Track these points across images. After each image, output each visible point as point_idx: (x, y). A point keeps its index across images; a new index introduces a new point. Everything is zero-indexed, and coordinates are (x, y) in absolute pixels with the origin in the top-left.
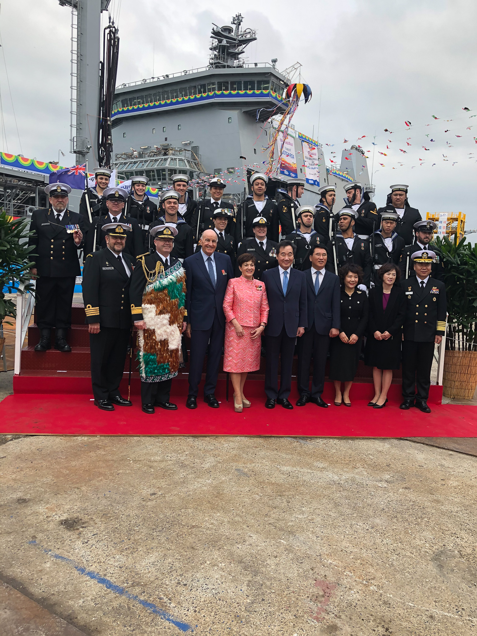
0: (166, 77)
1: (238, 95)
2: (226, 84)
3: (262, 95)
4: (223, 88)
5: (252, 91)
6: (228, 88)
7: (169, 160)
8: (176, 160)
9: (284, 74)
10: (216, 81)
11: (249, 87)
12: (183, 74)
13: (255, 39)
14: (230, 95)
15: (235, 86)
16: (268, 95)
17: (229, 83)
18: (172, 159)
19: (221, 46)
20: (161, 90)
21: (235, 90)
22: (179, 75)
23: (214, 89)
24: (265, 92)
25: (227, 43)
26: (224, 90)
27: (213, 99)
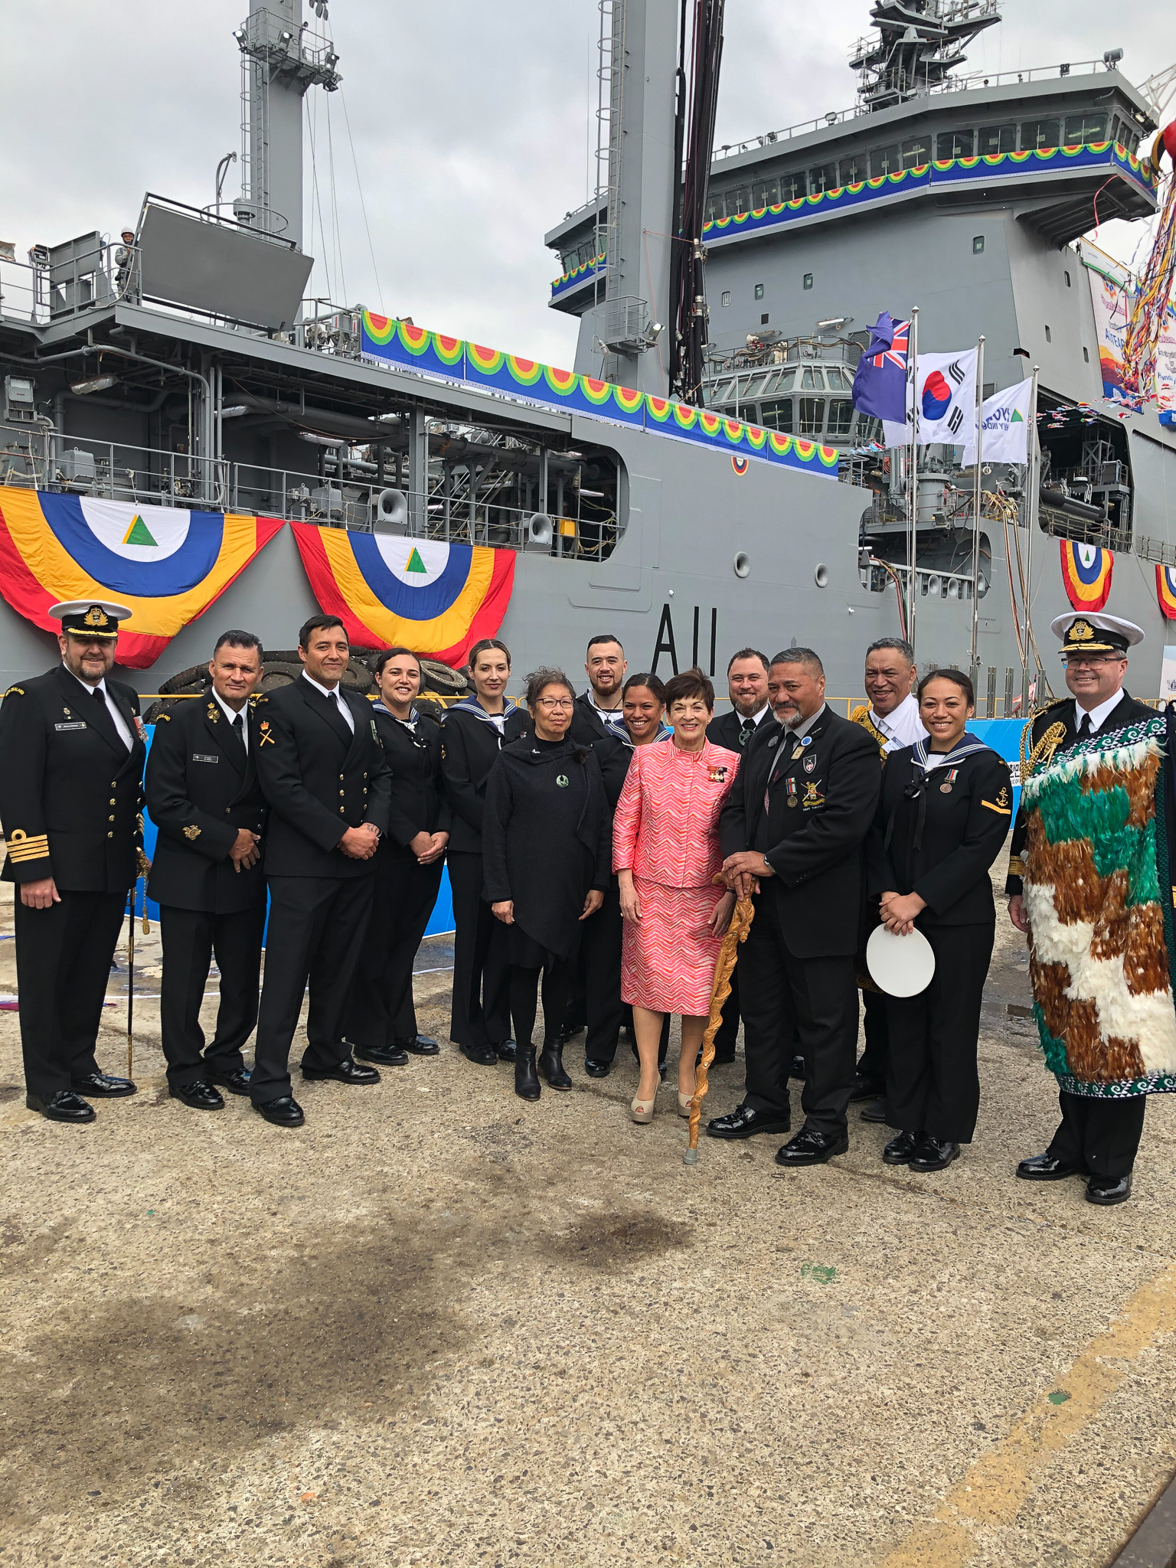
0: (767, 141)
1: (1007, 167)
2: (964, 139)
3: (1086, 158)
4: (956, 150)
5: (1052, 149)
6: (971, 150)
7: (800, 372)
8: (820, 372)
9: (1143, 92)
10: (934, 132)
11: (1040, 138)
12: (825, 124)
13: (997, 19)
14: (982, 170)
15: (993, 142)
16: (1106, 157)
17: (976, 133)
18: (809, 371)
19: (903, 47)
20: (749, 180)
21: (993, 152)
22: (811, 128)
23: (924, 159)
24: (1095, 149)
25: (920, 36)
26: (957, 156)
27: (928, 186)
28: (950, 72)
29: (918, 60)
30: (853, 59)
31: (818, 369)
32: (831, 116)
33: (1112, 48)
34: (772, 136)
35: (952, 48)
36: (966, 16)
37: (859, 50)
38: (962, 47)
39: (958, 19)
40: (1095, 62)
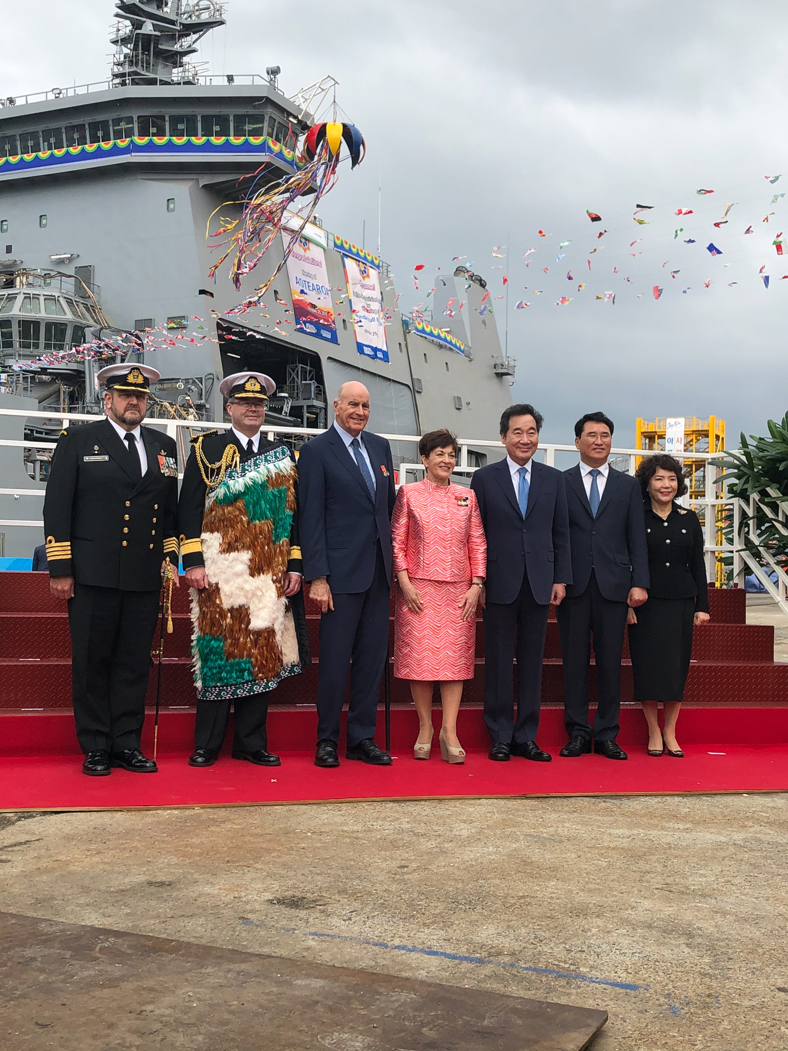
0: (7, 104)
1: (189, 147)
2: (159, 122)
3: (247, 148)
4: (153, 130)
5: (224, 138)
6: (164, 131)
7: (20, 298)
8: (38, 299)
10: (135, 114)
11: (216, 128)
12: (51, 96)
13: (222, 23)
14: (170, 147)
15: (180, 126)
16: (262, 148)
17: (167, 118)
18: (27, 297)
19: (140, 37)
21: (180, 135)
22: (42, 98)
23: (129, 133)
24: (253, 141)
25: (155, 31)
26: (154, 135)
27: (129, 155)
28: (185, 59)
29: (156, 47)
30: (114, 36)
31: (36, 297)
32: (57, 91)
33: (273, 65)
34: (11, 101)
35: (186, 42)
36: (198, 16)
37: (118, 30)
38: (194, 42)
39: (194, 20)
40: (253, 76)
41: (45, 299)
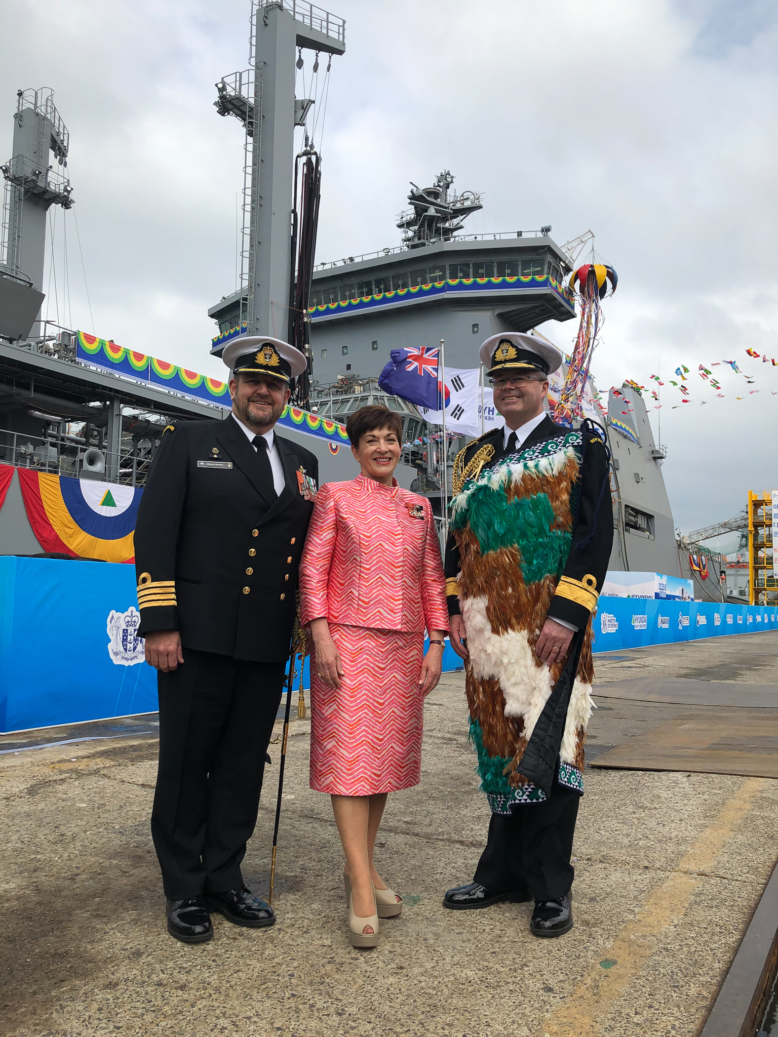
0: (348, 262)
1: (489, 285)
2: (464, 268)
3: (533, 283)
4: (460, 275)
5: (515, 277)
6: (469, 275)
7: (371, 399)
8: (383, 399)
9: (564, 250)
10: (447, 263)
11: (508, 271)
12: (382, 254)
13: (480, 207)
14: (475, 286)
15: (481, 271)
16: (545, 283)
17: (471, 266)
18: (376, 398)
19: (426, 218)
20: (338, 284)
21: (482, 276)
22: (375, 256)
23: (442, 278)
24: (539, 279)
25: (437, 213)
26: (461, 278)
27: (444, 293)
28: (455, 233)
29: (436, 226)
30: (399, 222)
31: (382, 397)
32: (386, 250)
33: (545, 225)
34: (351, 259)
35: (455, 221)
36: (463, 204)
37: (402, 218)
38: (461, 221)
39: (458, 205)
40: (536, 231)
41: (388, 399)
